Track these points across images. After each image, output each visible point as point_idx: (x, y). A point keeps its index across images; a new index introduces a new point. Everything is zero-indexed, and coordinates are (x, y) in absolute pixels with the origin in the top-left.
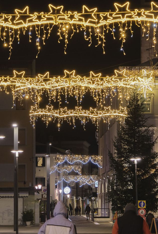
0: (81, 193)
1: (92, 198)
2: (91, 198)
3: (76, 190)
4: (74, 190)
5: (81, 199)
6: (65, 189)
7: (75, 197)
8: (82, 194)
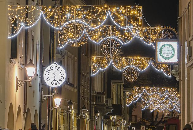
0: (89, 101)
1: (111, 118)
2: (109, 118)
3: (76, 90)
4: (72, 89)
5: (88, 117)
6: (46, 70)
7: (73, 111)
8: (91, 104)
